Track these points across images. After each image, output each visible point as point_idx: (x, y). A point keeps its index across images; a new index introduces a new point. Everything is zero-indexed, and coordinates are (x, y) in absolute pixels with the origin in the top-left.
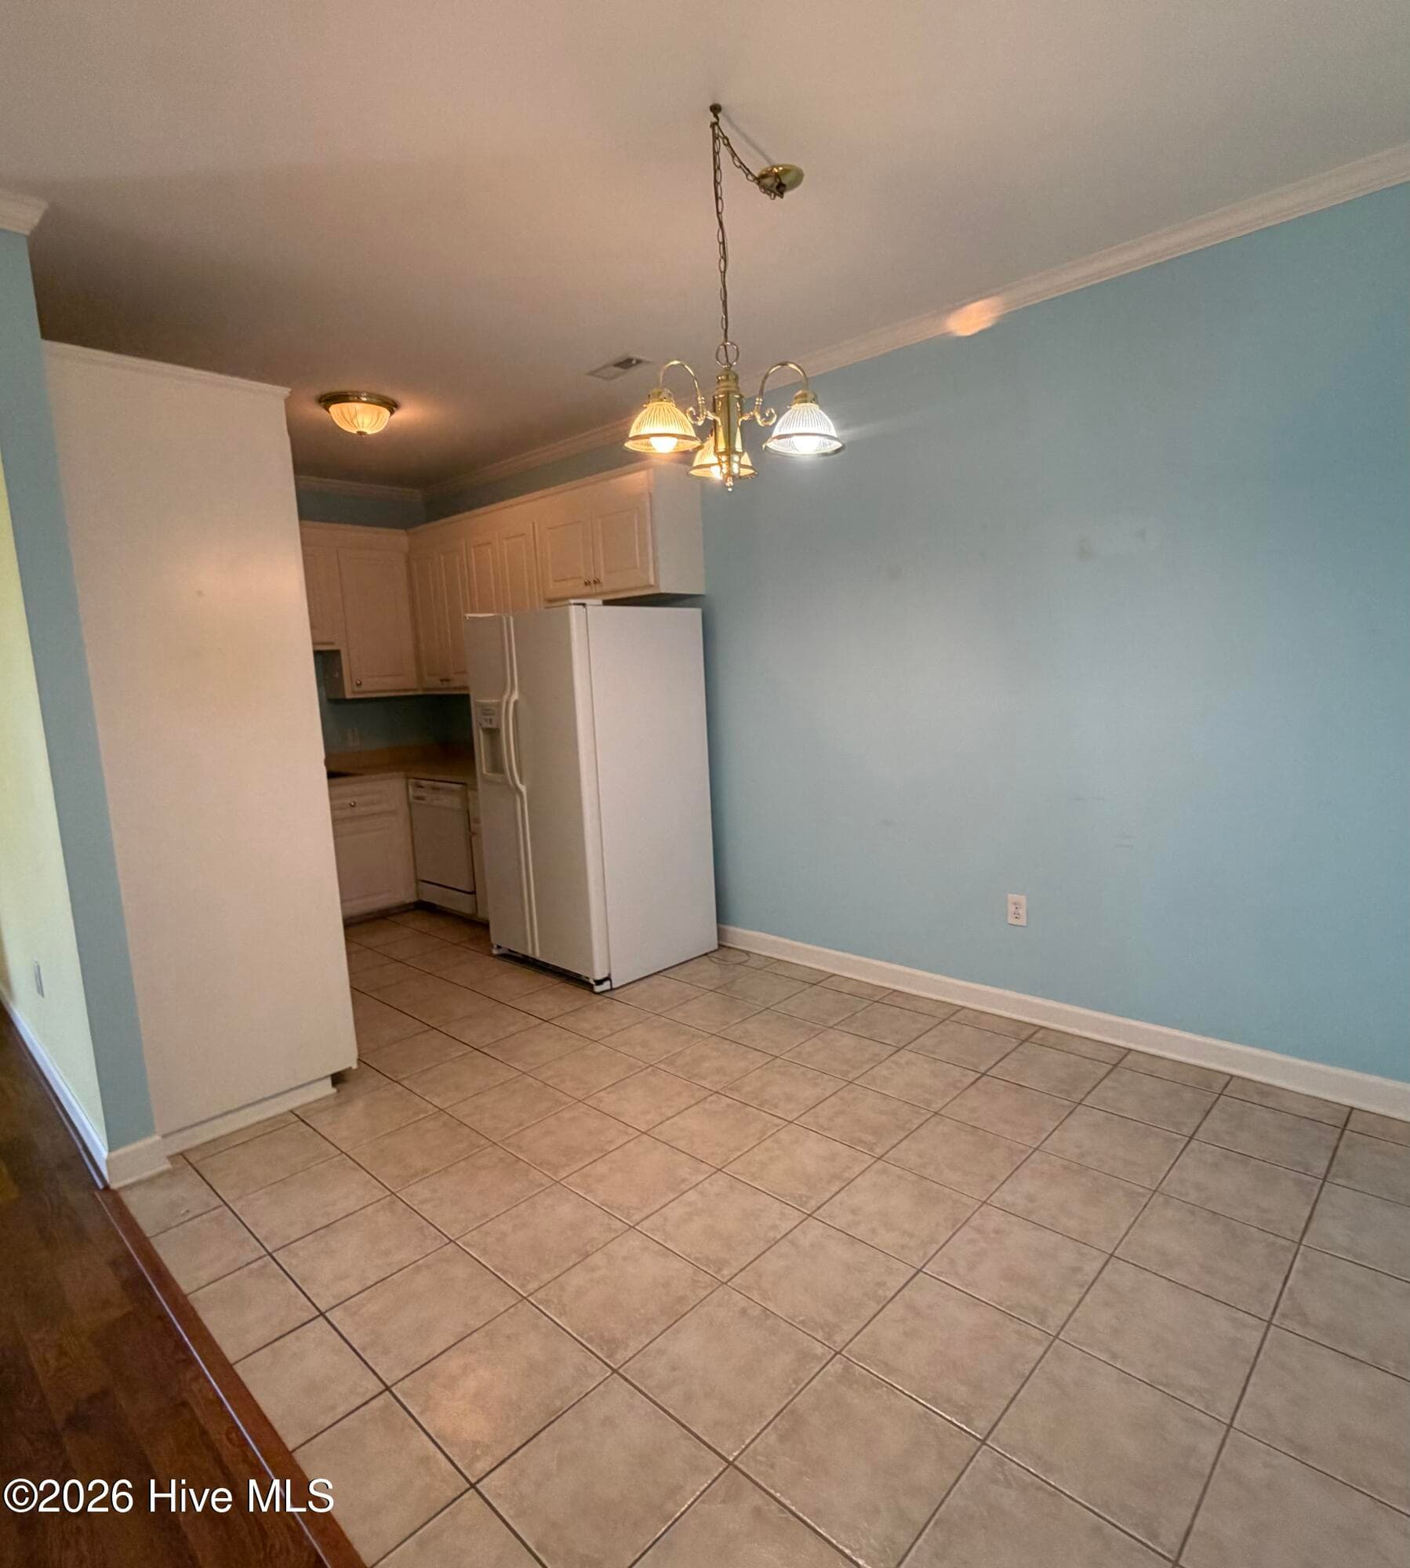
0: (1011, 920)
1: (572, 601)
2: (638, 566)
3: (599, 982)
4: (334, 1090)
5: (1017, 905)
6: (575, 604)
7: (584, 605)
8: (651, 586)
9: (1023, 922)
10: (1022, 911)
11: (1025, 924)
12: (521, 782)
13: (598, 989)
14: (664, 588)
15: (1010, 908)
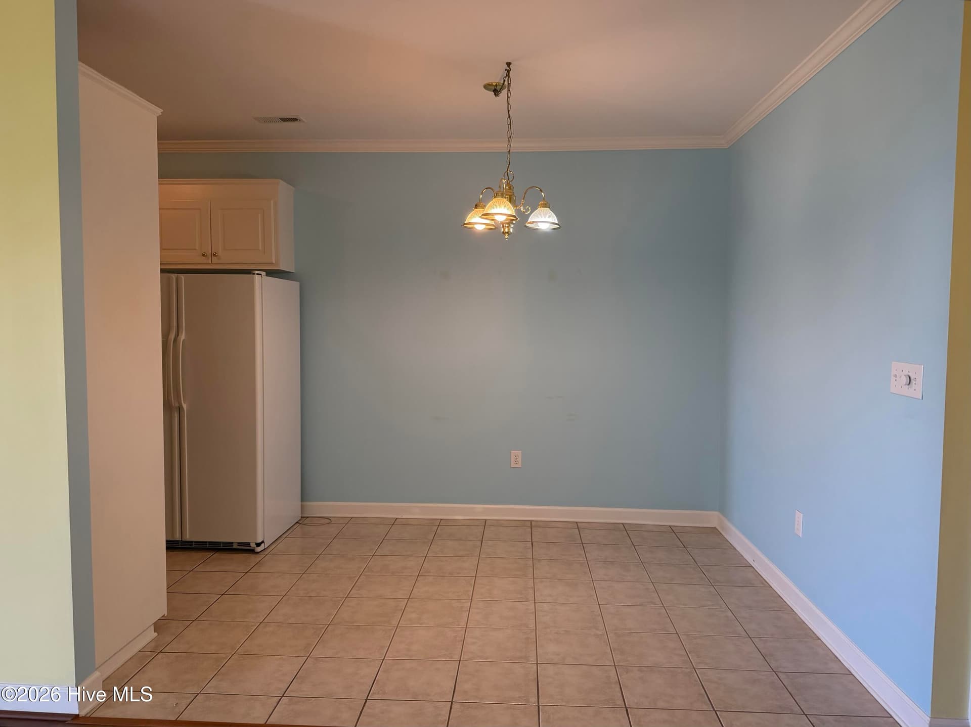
0: (513, 465)
1: (257, 272)
2: (260, 248)
3: (258, 545)
4: (156, 634)
5: (516, 458)
6: (257, 274)
7: (261, 274)
8: (272, 264)
9: (519, 465)
10: (520, 459)
11: (520, 467)
12: (184, 403)
13: (259, 549)
14: (283, 267)
15: (513, 459)
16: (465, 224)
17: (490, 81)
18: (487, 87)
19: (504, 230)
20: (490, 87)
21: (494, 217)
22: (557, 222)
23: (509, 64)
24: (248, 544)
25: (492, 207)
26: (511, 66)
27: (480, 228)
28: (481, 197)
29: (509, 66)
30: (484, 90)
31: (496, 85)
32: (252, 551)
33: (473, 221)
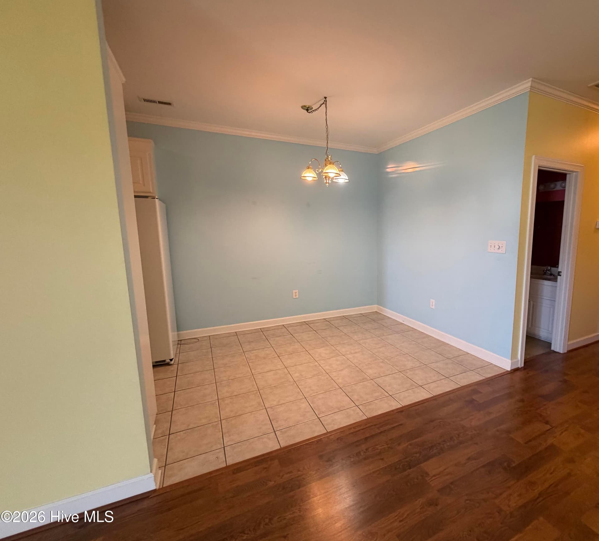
0: (294, 297)
3: (171, 360)
8: (150, 192)
9: (297, 297)
13: (172, 362)
15: (294, 294)
16: (301, 177)
17: (305, 104)
18: (303, 107)
19: (326, 181)
20: (304, 107)
21: (329, 175)
22: (348, 179)
23: (325, 98)
24: (164, 361)
25: (327, 169)
26: (327, 99)
27: (310, 179)
28: (310, 162)
29: (326, 99)
30: (302, 109)
31: (308, 107)
32: (168, 364)
33: (305, 175)
